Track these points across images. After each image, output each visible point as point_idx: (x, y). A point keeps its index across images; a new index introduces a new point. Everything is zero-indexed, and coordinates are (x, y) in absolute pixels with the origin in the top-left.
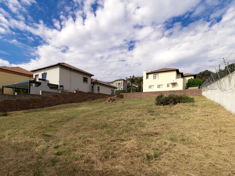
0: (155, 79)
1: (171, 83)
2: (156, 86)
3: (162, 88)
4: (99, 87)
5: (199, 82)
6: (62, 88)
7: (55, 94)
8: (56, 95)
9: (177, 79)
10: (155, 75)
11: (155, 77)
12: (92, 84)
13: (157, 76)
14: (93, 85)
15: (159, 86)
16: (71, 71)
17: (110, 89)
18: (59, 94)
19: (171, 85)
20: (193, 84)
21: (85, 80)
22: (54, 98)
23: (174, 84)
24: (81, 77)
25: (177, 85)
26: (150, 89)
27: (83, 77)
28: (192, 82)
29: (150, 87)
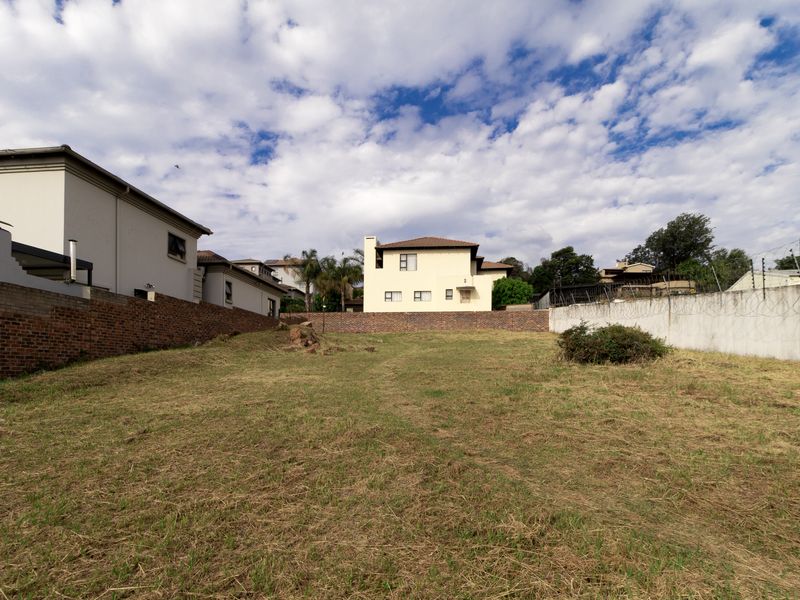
0: (404, 272)
1: (457, 288)
2: (408, 295)
3: (430, 300)
4: (229, 284)
5: (526, 291)
6: (86, 272)
7: (63, 304)
8: (69, 310)
9: (475, 276)
10: (404, 258)
11: (404, 265)
12: (203, 268)
13: (411, 259)
14: (206, 271)
15: (419, 295)
16: (117, 196)
17: (267, 295)
18: (85, 301)
19: (456, 295)
20: (510, 297)
21: (176, 247)
22: (60, 324)
23: (467, 292)
24: (162, 231)
25: (476, 296)
26: (389, 302)
27: (170, 235)
28: (509, 289)
29: (389, 295)
